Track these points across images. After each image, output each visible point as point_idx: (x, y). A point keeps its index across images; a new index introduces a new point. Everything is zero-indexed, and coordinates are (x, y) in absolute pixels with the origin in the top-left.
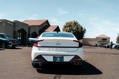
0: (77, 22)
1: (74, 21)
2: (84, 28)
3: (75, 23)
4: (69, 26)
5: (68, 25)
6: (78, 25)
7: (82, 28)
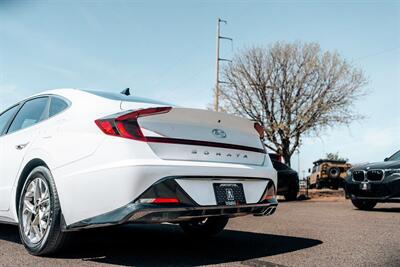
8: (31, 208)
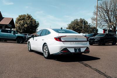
0: (30, 15)
1: (28, 14)
2: (38, 22)
3: (29, 17)
4: (23, 19)
5: (21, 18)
6: (31, 19)
7: (35, 22)
8: (45, 51)
